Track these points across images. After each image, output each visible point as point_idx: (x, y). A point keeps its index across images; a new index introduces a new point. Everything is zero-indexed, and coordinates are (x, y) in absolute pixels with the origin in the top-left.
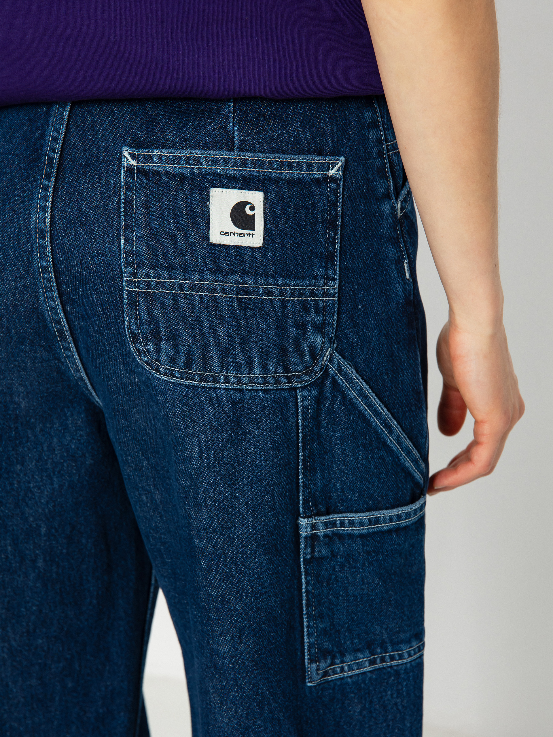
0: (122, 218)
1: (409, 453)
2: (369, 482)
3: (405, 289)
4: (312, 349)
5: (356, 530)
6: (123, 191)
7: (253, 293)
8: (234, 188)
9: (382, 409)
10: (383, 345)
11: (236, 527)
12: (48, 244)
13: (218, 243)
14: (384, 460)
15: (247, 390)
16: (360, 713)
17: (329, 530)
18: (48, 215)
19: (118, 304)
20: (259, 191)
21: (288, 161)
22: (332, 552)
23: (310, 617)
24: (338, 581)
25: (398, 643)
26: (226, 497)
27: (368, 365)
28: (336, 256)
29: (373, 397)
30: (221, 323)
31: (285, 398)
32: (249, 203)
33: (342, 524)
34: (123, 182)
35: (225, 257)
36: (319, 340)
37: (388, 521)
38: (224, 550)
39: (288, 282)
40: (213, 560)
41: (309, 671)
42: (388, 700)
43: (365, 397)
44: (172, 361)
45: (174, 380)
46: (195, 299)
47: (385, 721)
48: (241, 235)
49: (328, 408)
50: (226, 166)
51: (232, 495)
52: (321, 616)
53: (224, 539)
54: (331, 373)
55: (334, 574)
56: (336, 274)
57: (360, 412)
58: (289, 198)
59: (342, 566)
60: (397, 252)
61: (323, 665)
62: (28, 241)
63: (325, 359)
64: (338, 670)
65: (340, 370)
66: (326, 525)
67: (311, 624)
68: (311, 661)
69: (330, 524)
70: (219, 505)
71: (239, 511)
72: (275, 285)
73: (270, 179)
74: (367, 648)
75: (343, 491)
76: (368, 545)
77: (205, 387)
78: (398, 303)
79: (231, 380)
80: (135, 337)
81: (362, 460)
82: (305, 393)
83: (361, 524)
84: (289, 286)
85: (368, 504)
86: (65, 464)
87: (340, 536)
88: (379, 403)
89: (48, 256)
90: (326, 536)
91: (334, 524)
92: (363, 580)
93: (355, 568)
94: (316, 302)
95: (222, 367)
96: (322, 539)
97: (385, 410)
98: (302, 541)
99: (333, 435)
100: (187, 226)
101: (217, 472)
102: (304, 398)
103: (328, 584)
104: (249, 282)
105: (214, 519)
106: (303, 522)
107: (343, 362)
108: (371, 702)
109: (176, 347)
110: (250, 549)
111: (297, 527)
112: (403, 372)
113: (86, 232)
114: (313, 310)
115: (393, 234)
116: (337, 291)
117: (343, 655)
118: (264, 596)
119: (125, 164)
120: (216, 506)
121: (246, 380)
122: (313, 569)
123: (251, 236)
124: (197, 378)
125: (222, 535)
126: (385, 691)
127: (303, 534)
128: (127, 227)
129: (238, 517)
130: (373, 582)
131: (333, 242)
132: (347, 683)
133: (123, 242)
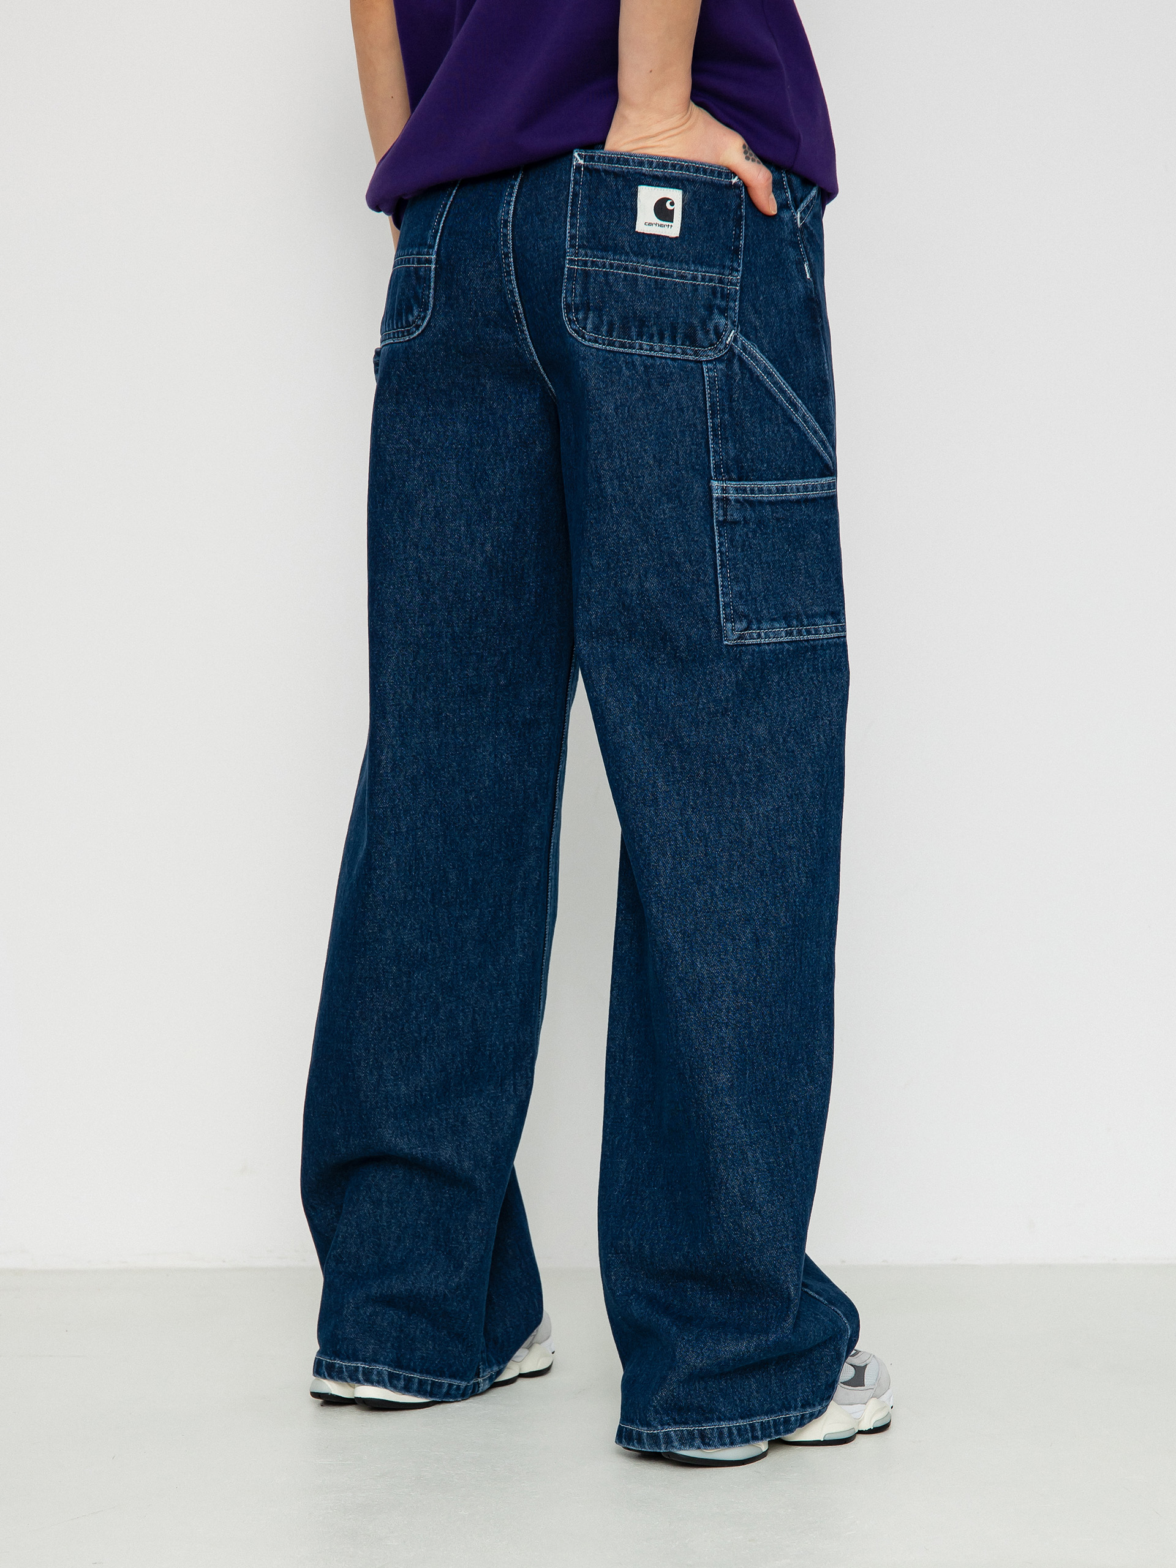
0: (570, 208)
1: (815, 433)
2: (776, 454)
3: (806, 288)
4: (716, 328)
5: (765, 497)
6: (572, 186)
7: (668, 275)
8: (658, 186)
9: (787, 387)
10: (785, 332)
11: (644, 477)
12: (510, 232)
13: (642, 232)
14: (790, 435)
15: (658, 357)
16: (778, 683)
17: (740, 496)
18: (512, 208)
19: (558, 281)
20: (679, 189)
21: (703, 167)
22: (745, 518)
23: (725, 578)
24: (751, 548)
25: (813, 616)
26: (637, 449)
27: (773, 347)
28: (740, 251)
29: (777, 376)
30: (639, 299)
31: (692, 368)
32: (669, 199)
33: (752, 491)
34: (572, 178)
35: (646, 243)
36: (723, 321)
37: (795, 490)
38: (634, 497)
39: (700, 269)
40: (624, 506)
41: (725, 630)
42: (805, 674)
43: (770, 374)
44: (597, 329)
45: (597, 346)
46: (620, 277)
47: (802, 694)
48: (661, 226)
49: (738, 383)
50: (650, 167)
51: (641, 448)
52: (736, 580)
53: (634, 487)
54: (736, 351)
55: (747, 541)
56: (739, 267)
57: (766, 388)
58: (705, 197)
59: (754, 532)
60: (797, 255)
61: (738, 626)
62: (494, 232)
63: (729, 339)
64: (755, 635)
65: (744, 349)
66: (737, 490)
67: (726, 584)
68: (727, 620)
69: (741, 490)
70: (631, 455)
71: (647, 463)
72: (688, 270)
73: (688, 180)
74: (784, 619)
75: (753, 461)
76: (777, 513)
77: (623, 353)
78: (799, 298)
79: (645, 347)
80: (568, 307)
81: (769, 432)
82: (710, 365)
83: (770, 491)
84: (701, 272)
85: (776, 475)
86: (517, 450)
87: (751, 503)
88: (783, 381)
89: (509, 243)
90: (737, 501)
91: (744, 491)
92: (774, 546)
93: (766, 534)
94: (723, 288)
95: (638, 336)
96: (733, 502)
97: (789, 388)
98: (714, 502)
99: (743, 409)
100: (620, 217)
101: (629, 426)
102: (709, 370)
103: (742, 551)
104: (666, 266)
105: (626, 468)
106: (715, 484)
107: (747, 343)
108: (788, 674)
109: (600, 317)
110: (656, 497)
111: (710, 490)
112: (808, 360)
113: (540, 220)
114: (719, 295)
115: (794, 239)
116: (739, 281)
117: (759, 622)
118: (667, 541)
119: (575, 163)
120: (628, 457)
121: (657, 348)
122: (726, 532)
123: (670, 227)
124: (617, 344)
125: (633, 483)
126: (803, 666)
127: (715, 495)
128: (573, 215)
129: (647, 468)
130: (783, 548)
131: (738, 238)
132: (765, 651)
133: (568, 227)
